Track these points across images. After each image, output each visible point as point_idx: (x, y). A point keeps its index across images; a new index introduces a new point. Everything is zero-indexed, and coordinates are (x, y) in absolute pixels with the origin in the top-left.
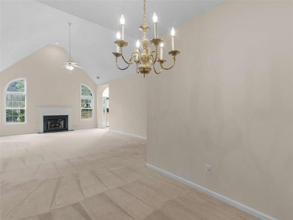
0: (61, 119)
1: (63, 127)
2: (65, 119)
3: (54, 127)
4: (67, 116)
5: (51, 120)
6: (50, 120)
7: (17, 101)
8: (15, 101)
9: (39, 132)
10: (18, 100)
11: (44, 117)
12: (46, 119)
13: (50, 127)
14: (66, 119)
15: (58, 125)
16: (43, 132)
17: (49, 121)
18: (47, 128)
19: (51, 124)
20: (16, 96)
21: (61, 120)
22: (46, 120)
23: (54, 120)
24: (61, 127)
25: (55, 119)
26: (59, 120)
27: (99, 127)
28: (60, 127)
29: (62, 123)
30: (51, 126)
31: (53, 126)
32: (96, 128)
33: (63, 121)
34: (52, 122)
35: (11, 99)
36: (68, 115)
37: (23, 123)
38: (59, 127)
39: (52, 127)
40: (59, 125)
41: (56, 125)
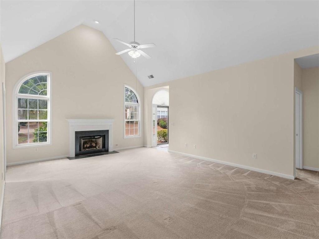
0: (98, 136)
1: (101, 147)
2: (104, 136)
3: (89, 148)
4: (107, 131)
5: (85, 137)
7: (35, 110)
8: (33, 109)
9: (68, 156)
10: (37, 108)
11: (77, 133)
12: (79, 135)
13: (84, 148)
14: (106, 136)
15: (94, 145)
16: (74, 155)
18: (80, 150)
19: (84, 143)
20: (33, 101)
21: (99, 138)
22: (79, 138)
23: (90, 138)
24: (99, 147)
25: (91, 136)
26: (96, 137)
27: (148, 146)
28: (97, 147)
29: (100, 141)
30: (85, 146)
31: (88, 145)
32: (144, 147)
33: (102, 138)
34: (87, 140)
35: (25, 106)
37: (44, 143)
38: (95, 147)
39: (87, 148)
40: (96, 144)
41: (92, 144)
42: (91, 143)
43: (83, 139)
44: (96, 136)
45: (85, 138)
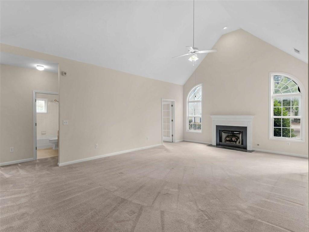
0: (237, 132)
3: (230, 141)
4: (245, 128)
6: (225, 131)
9: (210, 143)
11: (217, 127)
12: (220, 130)
14: (244, 133)
15: (234, 139)
16: (215, 145)
17: (223, 132)
18: (221, 140)
24: (239, 143)
25: (229, 131)
26: (235, 133)
28: (237, 143)
29: (240, 137)
33: (241, 134)
36: (247, 127)
38: (236, 142)
40: (237, 139)
42: (231, 137)
43: (224, 133)
44: (236, 131)
45: (225, 132)
